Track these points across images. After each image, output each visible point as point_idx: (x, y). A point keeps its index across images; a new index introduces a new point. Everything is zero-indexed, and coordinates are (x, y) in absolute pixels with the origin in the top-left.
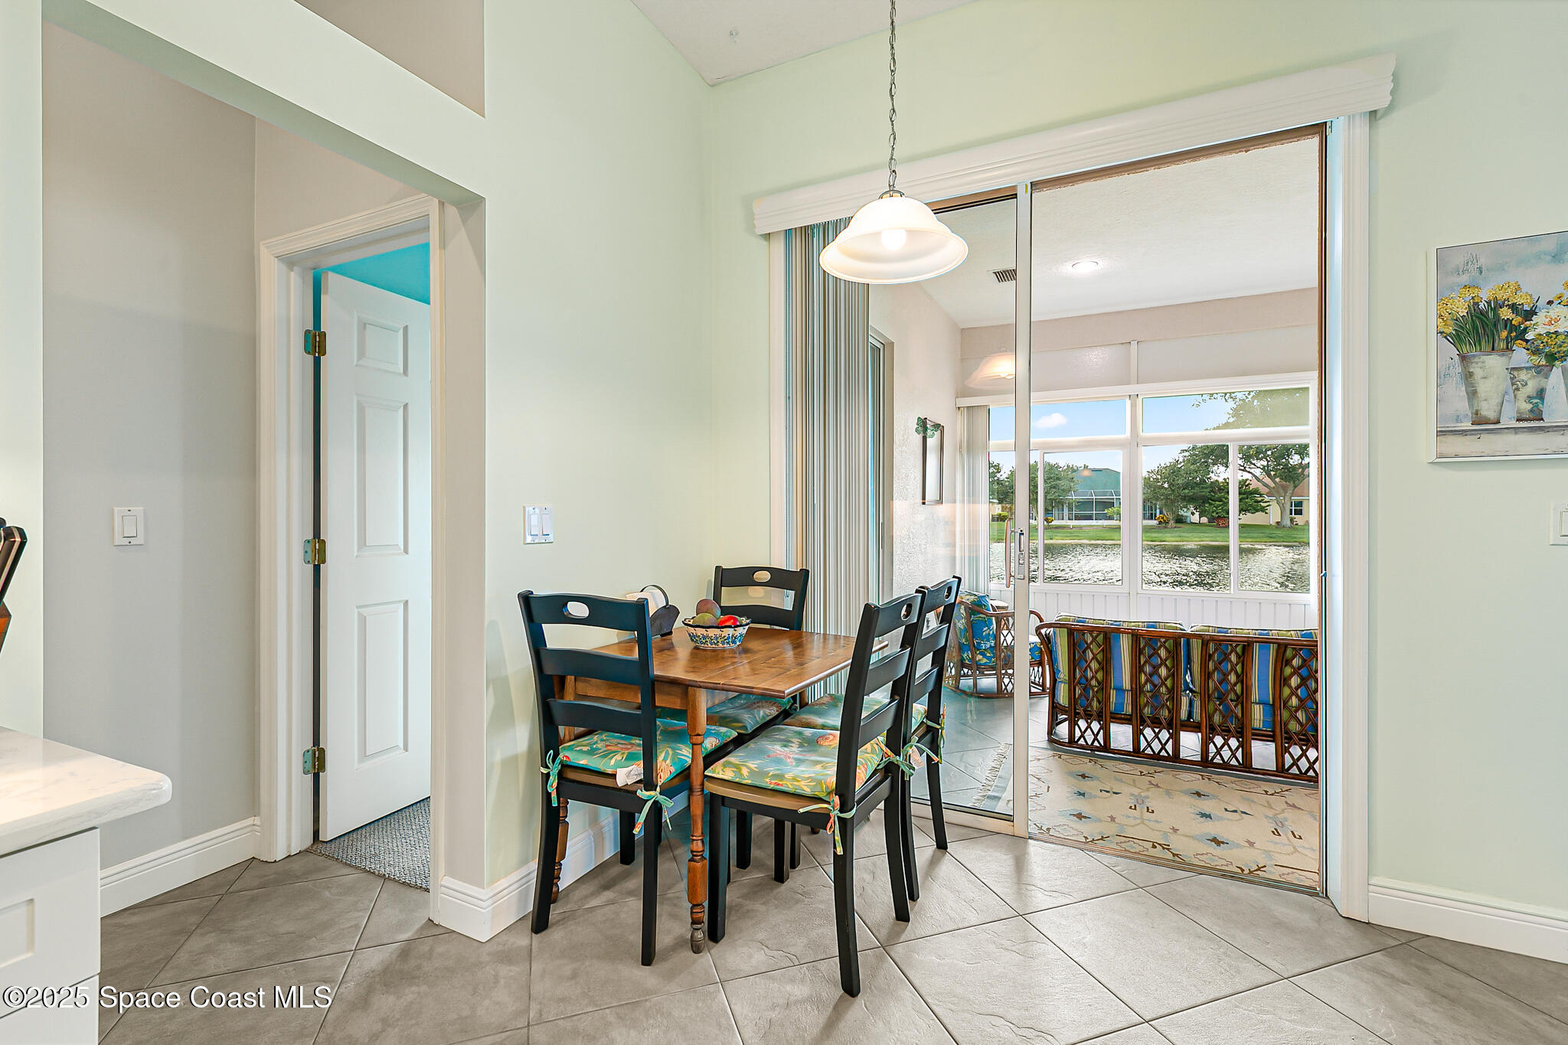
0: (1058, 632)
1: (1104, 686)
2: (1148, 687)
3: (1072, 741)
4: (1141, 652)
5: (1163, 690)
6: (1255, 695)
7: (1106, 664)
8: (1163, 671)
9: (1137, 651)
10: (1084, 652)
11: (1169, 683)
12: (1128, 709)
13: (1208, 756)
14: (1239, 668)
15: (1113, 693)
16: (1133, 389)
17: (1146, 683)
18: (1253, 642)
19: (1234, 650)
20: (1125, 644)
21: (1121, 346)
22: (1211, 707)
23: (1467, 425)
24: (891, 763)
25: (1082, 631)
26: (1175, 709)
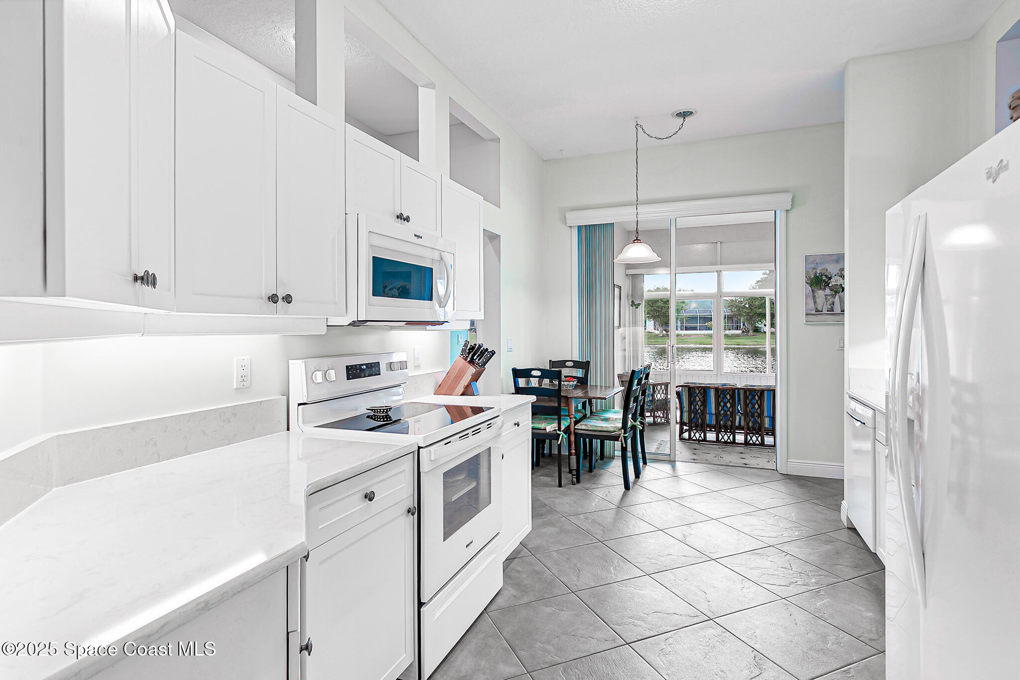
0: (683, 390)
1: (703, 413)
2: (722, 412)
3: (690, 438)
4: (719, 396)
5: (729, 413)
6: (766, 414)
7: (705, 403)
8: (729, 405)
9: (717, 396)
10: (695, 397)
11: (731, 410)
12: (714, 422)
13: (747, 440)
14: (759, 402)
15: (708, 416)
16: (718, 267)
17: (721, 410)
18: (764, 391)
19: (757, 394)
20: (712, 393)
21: (713, 244)
22: (748, 420)
23: (814, 312)
24: (634, 425)
25: (694, 388)
26: (733, 422)
